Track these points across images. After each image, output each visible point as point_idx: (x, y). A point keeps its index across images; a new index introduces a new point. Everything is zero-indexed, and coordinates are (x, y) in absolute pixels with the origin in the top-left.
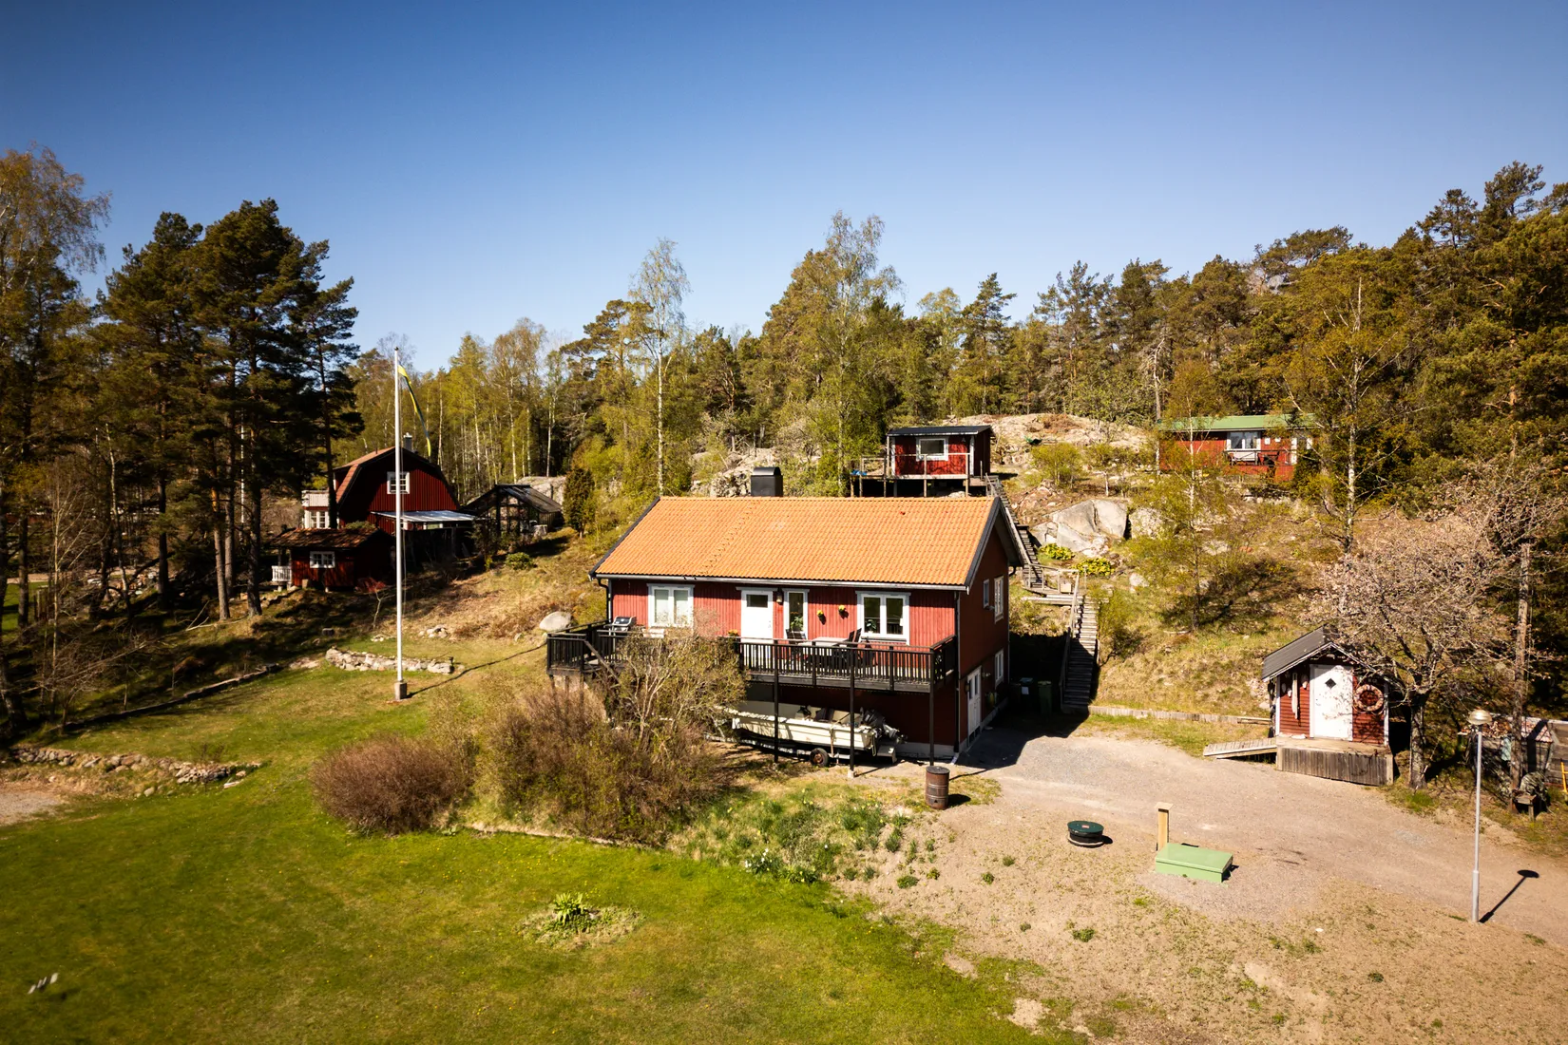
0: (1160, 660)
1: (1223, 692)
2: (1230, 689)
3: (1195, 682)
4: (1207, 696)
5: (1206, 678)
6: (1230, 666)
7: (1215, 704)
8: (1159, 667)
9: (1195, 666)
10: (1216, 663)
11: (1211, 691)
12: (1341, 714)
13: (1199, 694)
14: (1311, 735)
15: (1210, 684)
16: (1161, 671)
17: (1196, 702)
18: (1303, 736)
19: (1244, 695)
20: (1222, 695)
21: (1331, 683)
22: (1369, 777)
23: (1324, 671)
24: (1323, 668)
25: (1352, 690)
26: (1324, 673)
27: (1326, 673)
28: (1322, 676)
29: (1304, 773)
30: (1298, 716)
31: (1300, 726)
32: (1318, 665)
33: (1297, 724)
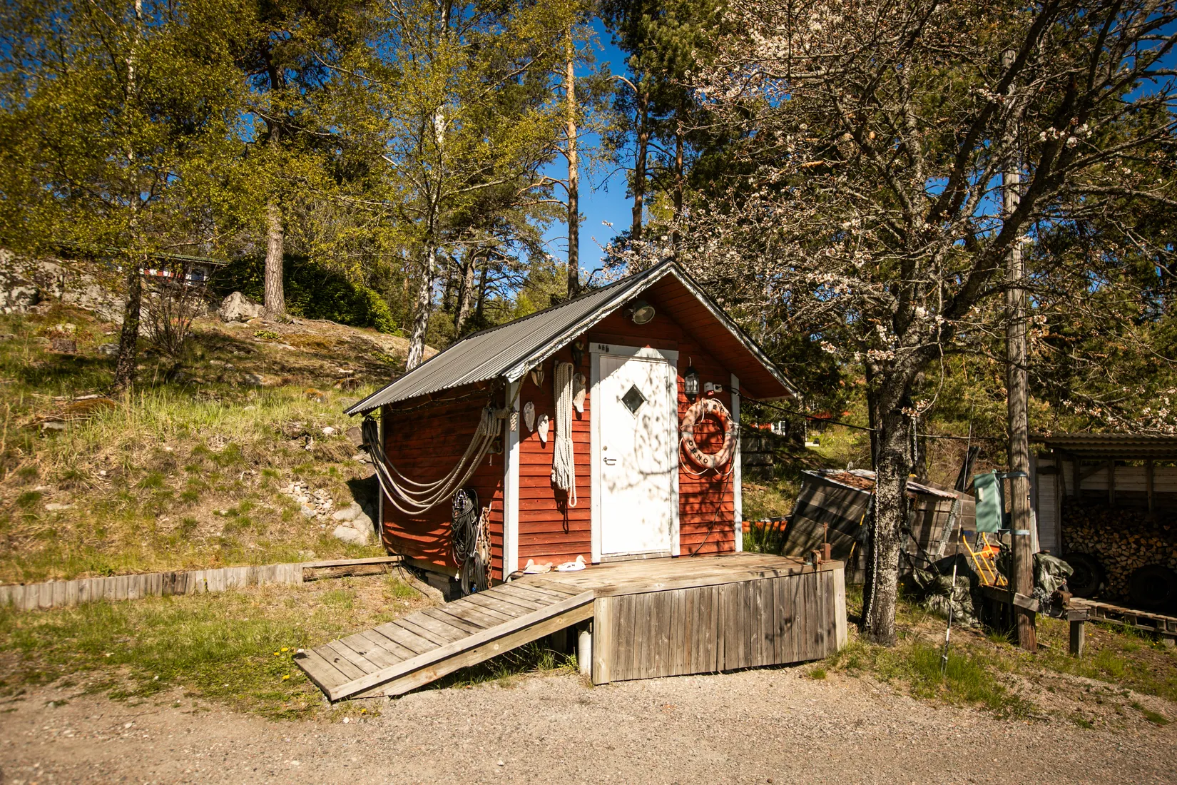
0: (28, 449)
1: (233, 513)
2: (246, 507)
3: (148, 495)
4: (189, 525)
5: (178, 483)
6: (233, 456)
7: (224, 543)
8: (25, 464)
9: (141, 458)
10: (199, 450)
11: (201, 513)
12: (645, 475)
13: (167, 523)
14: (596, 558)
15: (191, 498)
16: (31, 475)
17: (161, 545)
18: (579, 562)
19: (286, 518)
20: (232, 520)
21: (633, 399)
22: (803, 637)
23: (619, 360)
24: (616, 356)
25: (674, 411)
26: (618, 366)
27: (623, 367)
28: (616, 373)
29: (663, 673)
30: (558, 502)
31: (567, 532)
32: (610, 346)
33: (559, 528)
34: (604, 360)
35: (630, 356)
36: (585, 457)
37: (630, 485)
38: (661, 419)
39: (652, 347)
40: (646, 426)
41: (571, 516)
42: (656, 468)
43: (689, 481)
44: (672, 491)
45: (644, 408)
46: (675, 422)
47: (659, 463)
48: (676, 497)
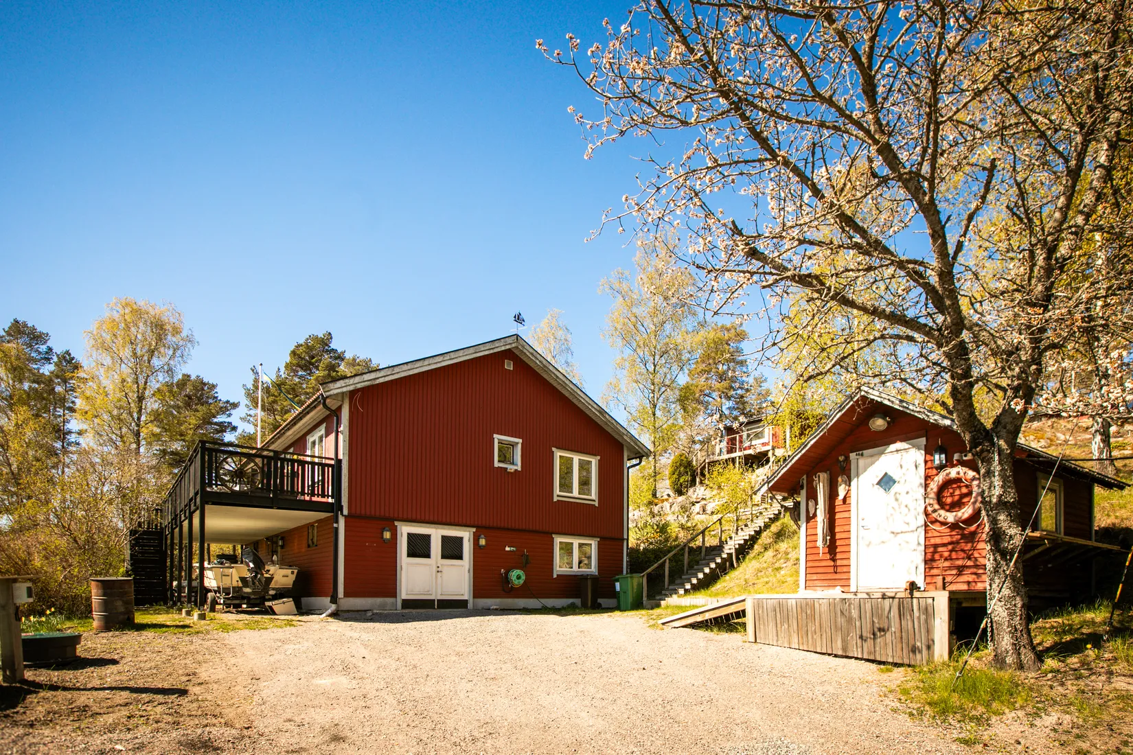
12: (895, 534)
14: (853, 589)
18: (838, 591)
21: (886, 482)
22: (899, 646)
23: (873, 459)
24: (872, 456)
25: (921, 484)
26: (873, 463)
27: (877, 463)
28: (870, 469)
29: (787, 645)
30: (831, 555)
31: (836, 573)
32: (864, 452)
33: (831, 570)
34: (862, 462)
35: (882, 453)
36: (848, 527)
37: (883, 542)
38: (910, 492)
39: (901, 441)
40: (897, 500)
41: (839, 563)
42: (906, 528)
43: (939, 534)
44: (919, 544)
45: (895, 488)
46: (922, 491)
47: (908, 524)
48: (923, 548)
